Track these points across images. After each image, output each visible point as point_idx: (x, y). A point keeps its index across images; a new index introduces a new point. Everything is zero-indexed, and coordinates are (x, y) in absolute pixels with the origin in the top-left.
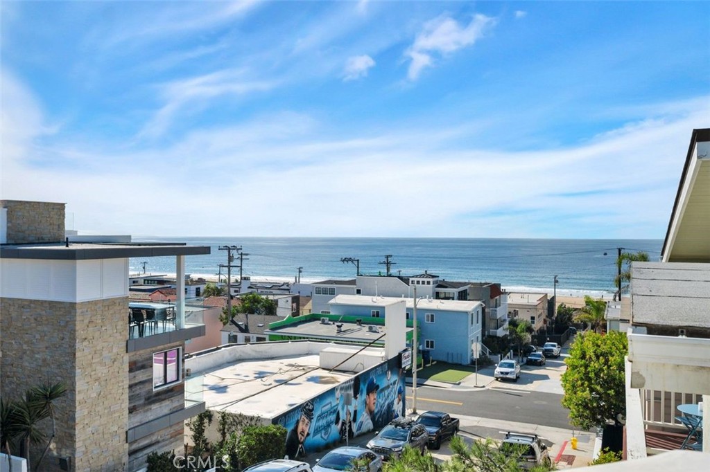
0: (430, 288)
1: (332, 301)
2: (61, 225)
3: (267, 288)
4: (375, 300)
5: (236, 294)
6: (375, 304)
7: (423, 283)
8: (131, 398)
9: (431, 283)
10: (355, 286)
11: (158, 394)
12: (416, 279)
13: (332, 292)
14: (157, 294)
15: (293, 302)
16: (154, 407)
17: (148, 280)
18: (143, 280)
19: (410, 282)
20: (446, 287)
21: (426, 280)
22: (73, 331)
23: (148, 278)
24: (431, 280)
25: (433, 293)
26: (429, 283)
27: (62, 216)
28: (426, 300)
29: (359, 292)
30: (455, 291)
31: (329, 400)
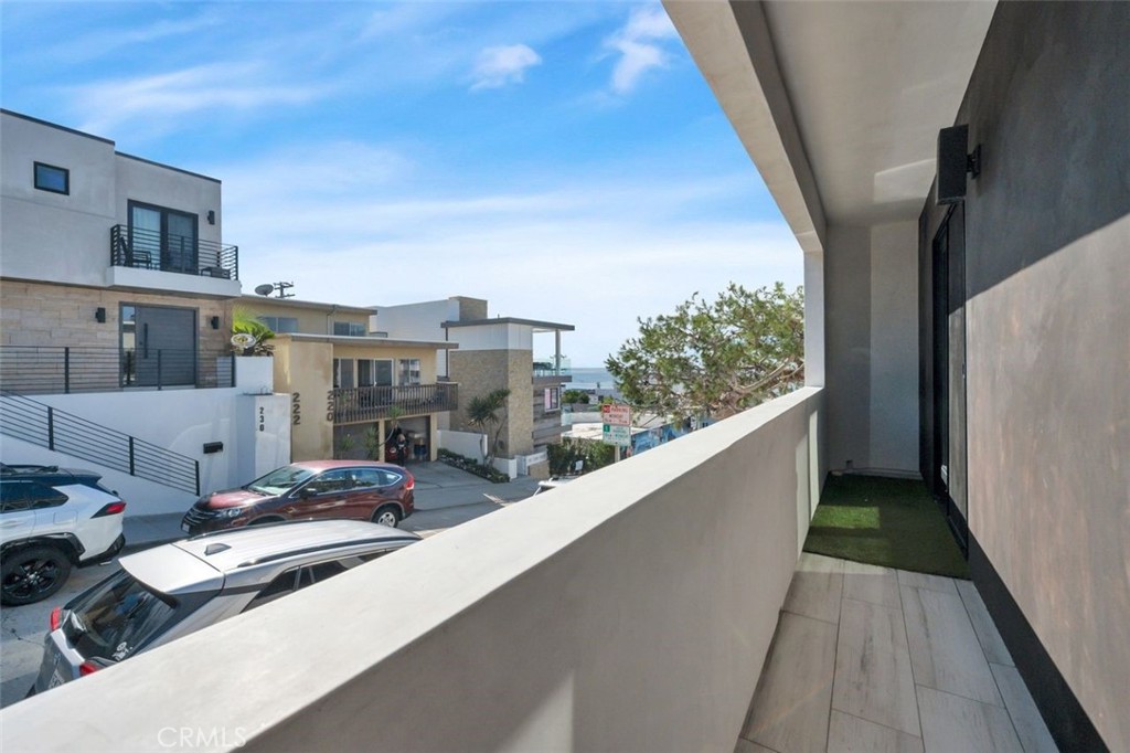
2: (485, 314)
8: (535, 412)
11: (548, 413)
16: (546, 421)
22: (506, 366)
27: (486, 308)
31: (644, 438)
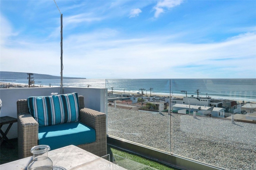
0: (207, 103)
1: (174, 106)
3: (158, 100)
4: (187, 106)
5: (149, 101)
6: (187, 107)
7: (205, 101)
9: (208, 101)
10: (182, 101)
12: (202, 99)
13: (175, 103)
14: (124, 101)
15: (164, 105)
17: (124, 95)
18: (123, 95)
19: (201, 100)
20: (213, 102)
21: (206, 100)
23: (125, 95)
24: (208, 100)
25: (209, 104)
26: (207, 101)
28: (204, 107)
29: (184, 103)
30: (216, 104)
